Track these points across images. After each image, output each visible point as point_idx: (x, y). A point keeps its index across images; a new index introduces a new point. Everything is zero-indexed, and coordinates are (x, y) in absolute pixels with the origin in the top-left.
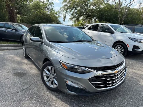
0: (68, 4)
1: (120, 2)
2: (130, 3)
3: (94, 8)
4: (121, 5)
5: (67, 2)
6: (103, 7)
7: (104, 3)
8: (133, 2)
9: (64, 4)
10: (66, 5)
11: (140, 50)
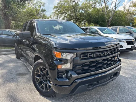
1: (105, 5)
2: (115, 6)
3: (83, 12)
4: (107, 8)
5: (58, 8)
6: (91, 11)
7: (92, 7)
8: (118, 5)
9: (55, 10)
10: (57, 11)
11: (124, 48)
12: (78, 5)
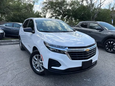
0: (47, 5)
1: (91, 2)
2: (101, 3)
7: (79, 4)
9: (44, 5)
12: (66, 2)
